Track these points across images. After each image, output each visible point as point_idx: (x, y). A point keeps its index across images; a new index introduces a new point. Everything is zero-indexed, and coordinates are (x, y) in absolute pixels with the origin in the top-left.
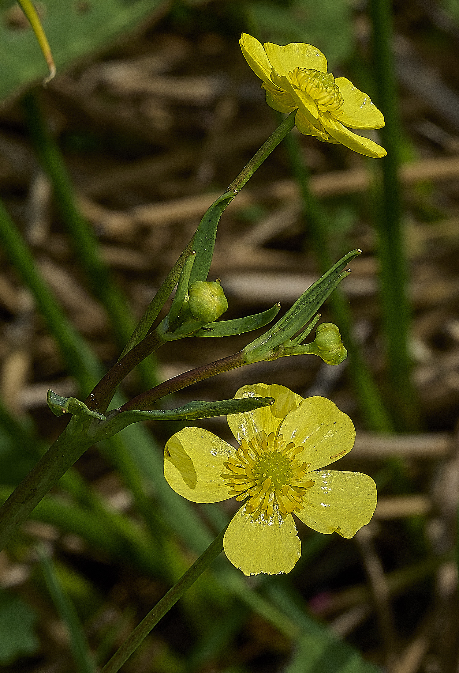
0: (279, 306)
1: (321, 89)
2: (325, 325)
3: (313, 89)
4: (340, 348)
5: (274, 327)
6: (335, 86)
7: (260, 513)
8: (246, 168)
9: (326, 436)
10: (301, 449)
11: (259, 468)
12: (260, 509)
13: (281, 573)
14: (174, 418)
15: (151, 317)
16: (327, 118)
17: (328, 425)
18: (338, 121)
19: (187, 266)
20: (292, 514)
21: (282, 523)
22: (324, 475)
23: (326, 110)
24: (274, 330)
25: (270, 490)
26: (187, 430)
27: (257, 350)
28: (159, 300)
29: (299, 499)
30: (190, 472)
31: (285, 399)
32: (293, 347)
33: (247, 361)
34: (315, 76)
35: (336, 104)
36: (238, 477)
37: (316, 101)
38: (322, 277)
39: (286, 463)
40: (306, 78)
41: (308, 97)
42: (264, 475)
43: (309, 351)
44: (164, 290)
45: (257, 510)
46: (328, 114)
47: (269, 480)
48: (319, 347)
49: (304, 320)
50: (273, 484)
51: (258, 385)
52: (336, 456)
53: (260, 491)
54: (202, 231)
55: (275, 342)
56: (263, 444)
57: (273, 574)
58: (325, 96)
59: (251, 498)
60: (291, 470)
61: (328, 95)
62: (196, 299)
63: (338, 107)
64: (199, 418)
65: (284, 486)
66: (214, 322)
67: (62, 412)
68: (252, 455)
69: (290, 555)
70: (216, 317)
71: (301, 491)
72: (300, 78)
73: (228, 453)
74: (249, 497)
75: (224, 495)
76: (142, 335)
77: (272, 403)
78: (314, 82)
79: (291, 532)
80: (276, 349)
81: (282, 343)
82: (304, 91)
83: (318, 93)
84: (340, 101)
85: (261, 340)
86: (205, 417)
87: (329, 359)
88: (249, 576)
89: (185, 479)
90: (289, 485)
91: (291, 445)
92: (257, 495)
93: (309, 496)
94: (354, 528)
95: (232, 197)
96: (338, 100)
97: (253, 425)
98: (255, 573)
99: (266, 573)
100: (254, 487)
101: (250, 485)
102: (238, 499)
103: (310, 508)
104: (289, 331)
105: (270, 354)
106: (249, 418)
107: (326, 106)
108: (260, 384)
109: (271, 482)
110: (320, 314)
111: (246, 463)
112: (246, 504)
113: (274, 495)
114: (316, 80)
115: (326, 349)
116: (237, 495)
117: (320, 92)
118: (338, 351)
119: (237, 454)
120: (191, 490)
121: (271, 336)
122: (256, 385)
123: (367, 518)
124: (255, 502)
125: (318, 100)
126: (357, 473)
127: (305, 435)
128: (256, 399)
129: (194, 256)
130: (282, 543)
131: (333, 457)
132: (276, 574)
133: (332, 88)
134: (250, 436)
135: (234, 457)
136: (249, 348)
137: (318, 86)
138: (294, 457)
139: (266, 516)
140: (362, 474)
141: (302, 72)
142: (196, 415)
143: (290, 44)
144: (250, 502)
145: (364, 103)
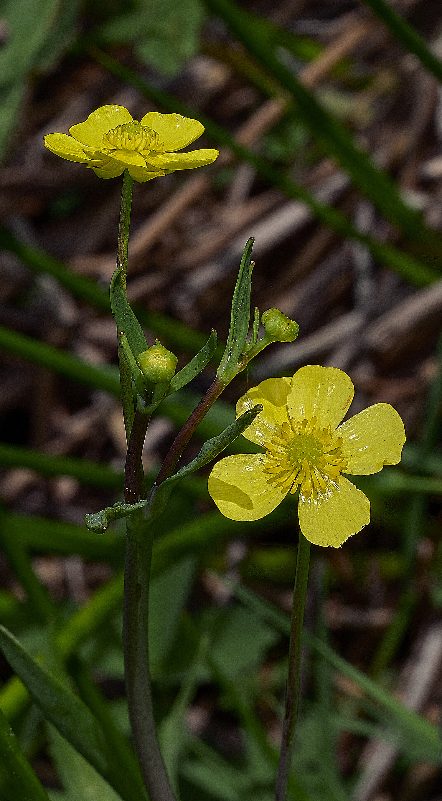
0: (214, 331)
1: (133, 139)
2: (266, 314)
3: (128, 143)
4: (289, 324)
5: (228, 342)
6: (144, 128)
7: (317, 491)
8: (119, 237)
9: (328, 395)
10: (315, 419)
11: (291, 458)
12: (315, 489)
13: (364, 527)
14: (200, 466)
15: (128, 400)
16: (155, 157)
17: (324, 385)
18: (165, 152)
19: (125, 347)
20: (342, 474)
21: (338, 487)
22: (346, 426)
23: (149, 152)
24: (229, 344)
25: (311, 468)
26: (217, 466)
27: (227, 369)
28: (125, 383)
29: (340, 459)
30: (241, 497)
31: (277, 388)
32: (253, 348)
33: (226, 383)
34: (123, 131)
35: (153, 142)
36: (281, 475)
37: (136, 150)
38: (238, 278)
39: (309, 439)
40: (116, 138)
41: (128, 151)
42: (299, 461)
43: (268, 342)
44: (123, 373)
45: (313, 490)
46: (153, 153)
47: (305, 462)
48: (272, 334)
49: (246, 322)
50: (311, 463)
51: (249, 392)
52: (346, 405)
53: (305, 474)
54: (118, 312)
55: (236, 354)
56: (283, 436)
57: (358, 532)
58: (140, 142)
59: (302, 485)
60: (317, 442)
61: (141, 139)
62: (148, 370)
63: (156, 143)
64: (217, 454)
65: (319, 458)
66: (173, 377)
67: (104, 530)
68: (281, 450)
69: (362, 508)
70: (173, 372)
71: (336, 452)
72: (112, 141)
73: (261, 462)
74: (300, 486)
75: (279, 497)
76: (131, 418)
77: (261, 409)
78: (125, 136)
79: (350, 490)
80: (241, 358)
81: (243, 351)
82: (122, 149)
83: (133, 143)
84: (155, 137)
85: (225, 360)
86: (221, 451)
87: (287, 338)
88: (340, 546)
89: (242, 506)
90: (325, 454)
91: (305, 422)
92: (305, 479)
93: (345, 451)
94: (397, 452)
95: (121, 271)
96: (153, 138)
97: (265, 426)
98: (344, 541)
99: (352, 535)
100: (298, 474)
101: (294, 475)
102: (292, 493)
103: (353, 460)
104: (241, 339)
105: (239, 365)
106: (259, 422)
107: (147, 149)
108: (250, 390)
109: (307, 463)
110: (257, 308)
111: (280, 459)
112: (301, 492)
113: (317, 470)
114: (125, 134)
115: (279, 332)
116: (289, 490)
117: (134, 141)
118: (289, 328)
119: (268, 457)
120: (251, 511)
121: (231, 350)
122: (247, 393)
123: (401, 437)
124: (307, 486)
125: (137, 148)
126: (371, 407)
127: (312, 405)
128: (247, 413)
129: (125, 336)
130: (349, 503)
131: (344, 407)
132: (361, 531)
133: (142, 131)
134: (269, 436)
135: (267, 461)
136: (220, 371)
137: (130, 139)
138: (314, 429)
139: (323, 491)
140: (376, 405)
141: (110, 135)
142: (213, 454)
143: (89, 116)
144: (303, 488)
145: (178, 121)
